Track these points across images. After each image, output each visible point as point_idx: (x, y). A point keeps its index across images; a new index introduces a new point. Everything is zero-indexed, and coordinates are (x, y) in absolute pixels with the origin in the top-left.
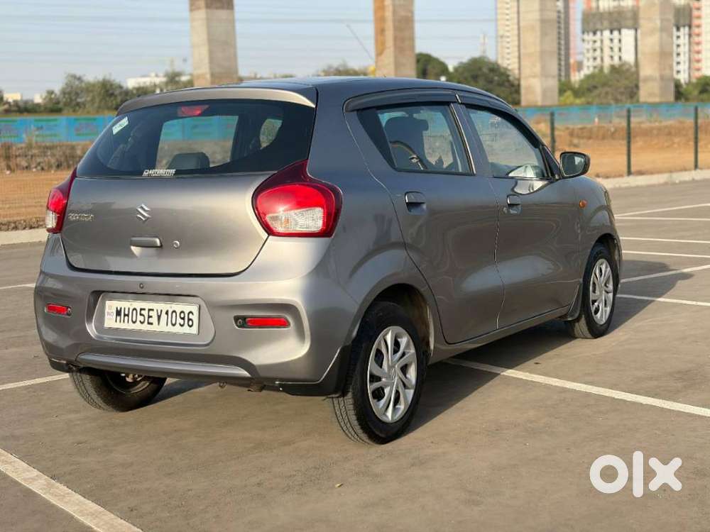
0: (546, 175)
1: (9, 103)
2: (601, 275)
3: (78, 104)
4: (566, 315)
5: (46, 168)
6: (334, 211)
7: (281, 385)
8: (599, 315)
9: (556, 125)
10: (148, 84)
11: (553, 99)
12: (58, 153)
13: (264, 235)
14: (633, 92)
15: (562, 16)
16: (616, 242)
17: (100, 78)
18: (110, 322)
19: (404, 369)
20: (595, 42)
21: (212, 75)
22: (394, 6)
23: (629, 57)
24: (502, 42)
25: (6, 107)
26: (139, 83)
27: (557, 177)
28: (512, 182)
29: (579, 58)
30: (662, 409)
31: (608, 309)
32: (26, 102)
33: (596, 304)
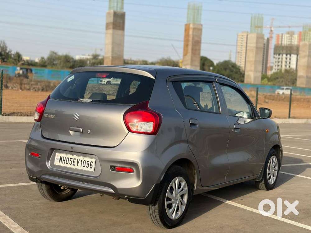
0: (252, 117)
1: (24, 61)
2: (273, 163)
3: (54, 64)
4: (255, 179)
5: (37, 90)
6: (158, 124)
7: (127, 198)
8: (270, 180)
9: (259, 93)
10: (84, 59)
11: (259, 81)
12: (43, 84)
13: (127, 131)
14: (293, 82)
15: (266, 46)
16: (280, 148)
17: (65, 54)
18: (57, 162)
19: (182, 196)
20: (279, 58)
21: (112, 57)
22: (193, 35)
23: (293, 66)
24: (238, 55)
25: (23, 62)
26: (81, 58)
27: (257, 118)
28: (237, 119)
29: (272, 65)
30: (294, 226)
31: (275, 178)
32: (32, 61)
33: (270, 175)
